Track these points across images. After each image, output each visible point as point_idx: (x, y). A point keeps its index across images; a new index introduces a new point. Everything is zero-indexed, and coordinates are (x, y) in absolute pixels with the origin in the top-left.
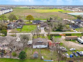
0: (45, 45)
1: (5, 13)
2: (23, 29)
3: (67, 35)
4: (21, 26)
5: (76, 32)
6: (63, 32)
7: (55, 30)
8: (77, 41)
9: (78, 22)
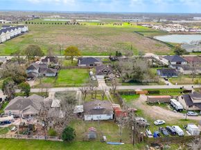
0: (109, 114)
1: (12, 38)
2: (59, 79)
3: (150, 92)
4: (55, 71)
5: (170, 85)
6: (142, 85)
7: (126, 81)
8: (169, 106)
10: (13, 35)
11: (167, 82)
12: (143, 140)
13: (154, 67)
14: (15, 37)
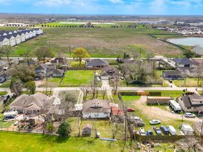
0: (106, 113)
1: (26, 40)
2: (65, 79)
3: (152, 94)
4: (62, 71)
5: (174, 87)
6: (146, 86)
7: (130, 82)
8: (168, 107)
9: (183, 66)
10: (27, 37)
11: (170, 84)
12: (135, 137)
13: (160, 69)
14: (30, 39)
